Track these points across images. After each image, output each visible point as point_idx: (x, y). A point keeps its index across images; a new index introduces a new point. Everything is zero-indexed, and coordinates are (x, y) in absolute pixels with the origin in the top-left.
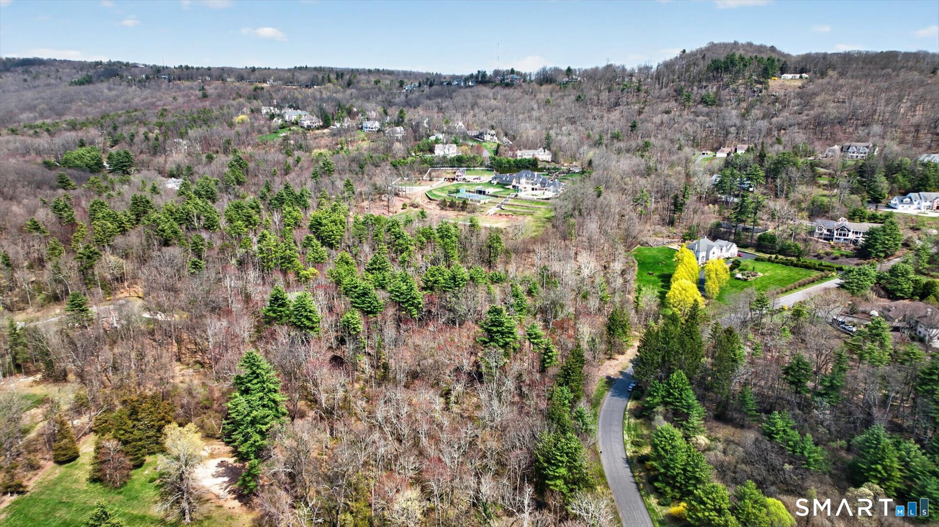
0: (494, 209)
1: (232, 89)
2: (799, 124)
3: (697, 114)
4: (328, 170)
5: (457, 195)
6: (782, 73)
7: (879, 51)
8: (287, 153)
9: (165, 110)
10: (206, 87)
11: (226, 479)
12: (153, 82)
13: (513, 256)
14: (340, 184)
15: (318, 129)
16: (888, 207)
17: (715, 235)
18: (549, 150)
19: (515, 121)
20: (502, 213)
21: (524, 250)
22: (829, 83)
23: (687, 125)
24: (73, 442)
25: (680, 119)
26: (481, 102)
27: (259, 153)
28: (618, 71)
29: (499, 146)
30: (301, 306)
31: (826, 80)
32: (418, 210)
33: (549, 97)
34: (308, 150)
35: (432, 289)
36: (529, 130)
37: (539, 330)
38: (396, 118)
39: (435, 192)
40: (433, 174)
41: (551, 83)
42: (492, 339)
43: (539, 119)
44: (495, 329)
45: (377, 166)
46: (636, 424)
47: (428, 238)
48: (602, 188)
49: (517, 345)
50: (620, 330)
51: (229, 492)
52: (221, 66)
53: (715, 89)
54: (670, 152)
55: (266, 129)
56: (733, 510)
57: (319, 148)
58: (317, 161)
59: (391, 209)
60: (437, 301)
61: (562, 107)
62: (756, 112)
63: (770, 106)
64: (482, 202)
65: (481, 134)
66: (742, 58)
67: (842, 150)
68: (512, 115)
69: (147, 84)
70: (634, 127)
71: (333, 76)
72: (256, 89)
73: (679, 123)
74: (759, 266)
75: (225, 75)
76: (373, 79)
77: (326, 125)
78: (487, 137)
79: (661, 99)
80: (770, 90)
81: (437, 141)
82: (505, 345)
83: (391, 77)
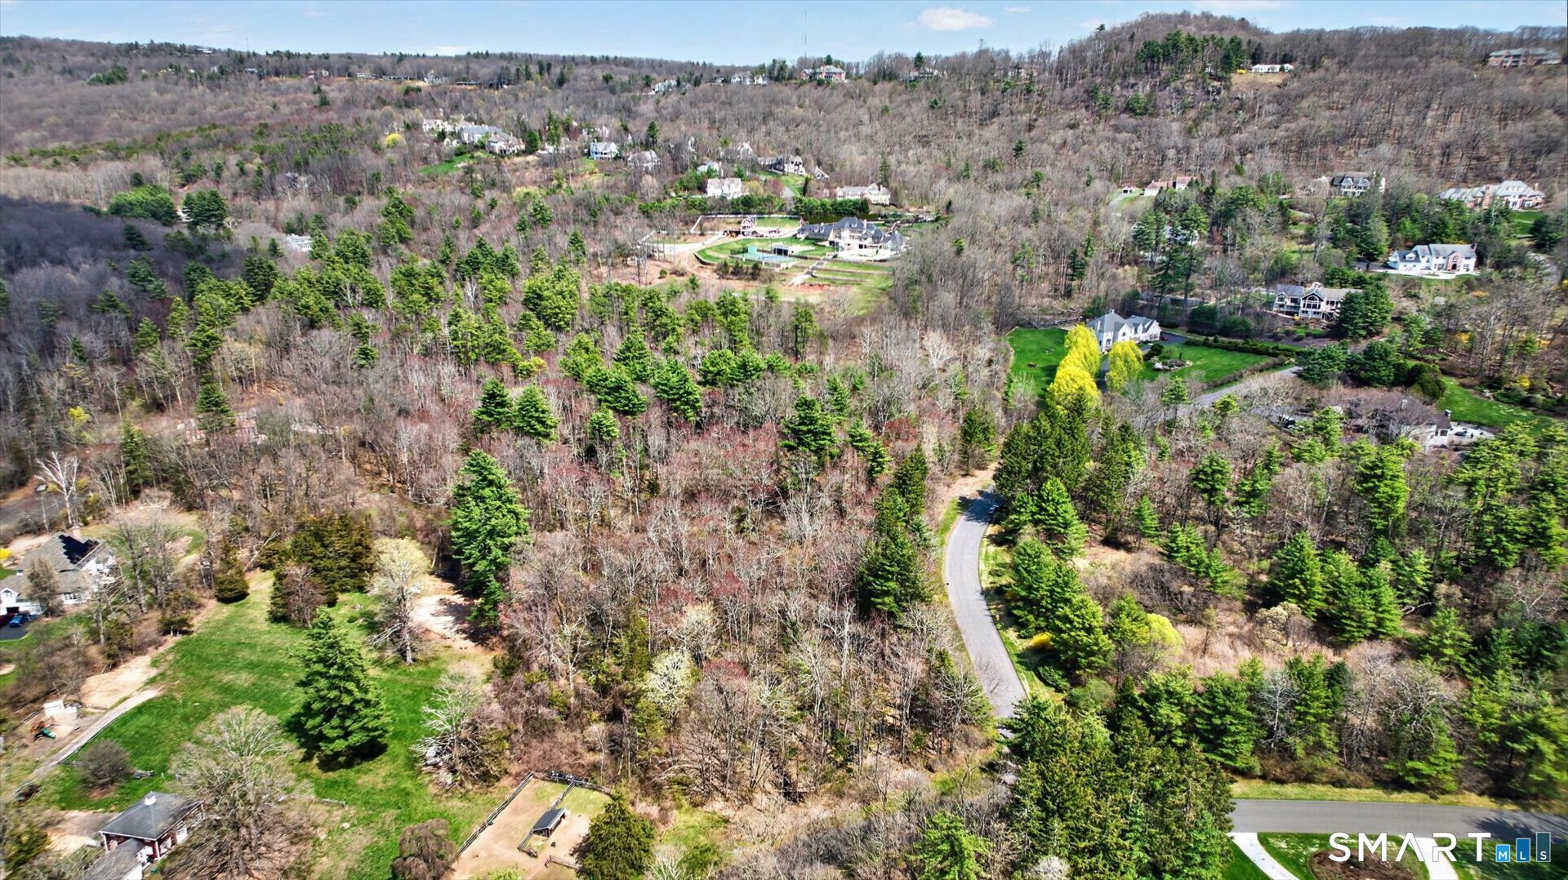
0: (800, 278)
1: (368, 90)
2: (1274, 144)
3: (1117, 129)
4: (540, 219)
5: (745, 257)
6: (1254, 63)
7: (1405, 27)
8: (473, 193)
9: (266, 126)
10: (324, 88)
11: (451, 618)
12: (231, 79)
13: (830, 342)
14: (563, 241)
15: (518, 155)
16: (1386, 266)
17: (1129, 308)
18: (887, 187)
19: (834, 141)
20: (814, 282)
21: (846, 335)
22: (1322, 79)
23: (1102, 147)
24: (240, 573)
25: (1093, 138)
26: (779, 111)
27: (428, 195)
28: (998, 59)
29: (807, 181)
30: (530, 406)
31: (1320, 73)
32: (685, 279)
33: (887, 103)
34: (506, 188)
35: (713, 383)
36: (854, 156)
37: (866, 430)
38: (643, 136)
39: (709, 253)
40: (706, 224)
41: (890, 79)
42: (801, 443)
43: (871, 138)
44: (804, 428)
45: (617, 213)
46: (996, 553)
47: (704, 316)
48: (965, 243)
49: (836, 451)
50: (981, 436)
51: (457, 632)
52: (344, 51)
53: (1148, 88)
54: (1073, 189)
55: (434, 156)
56: (1108, 630)
57: (522, 184)
58: (523, 206)
59: (643, 279)
60: (722, 399)
61: (909, 119)
62: (1210, 126)
63: (1232, 116)
64: (783, 266)
65: (780, 163)
66: (1191, 40)
67: (1332, 184)
68: (828, 131)
69: (222, 82)
70: (1019, 150)
71: (534, 69)
72: (407, 92)
73: (1090, 143)
74: (1189, 352)
75: (354, 68)
76: (600, 74)
77: (531, 149)
78: (789, 168)
79: (1065, 105)
80: (1233, 89)
81: (710, 174)
82: (819, 451)
83: (629, 70)
